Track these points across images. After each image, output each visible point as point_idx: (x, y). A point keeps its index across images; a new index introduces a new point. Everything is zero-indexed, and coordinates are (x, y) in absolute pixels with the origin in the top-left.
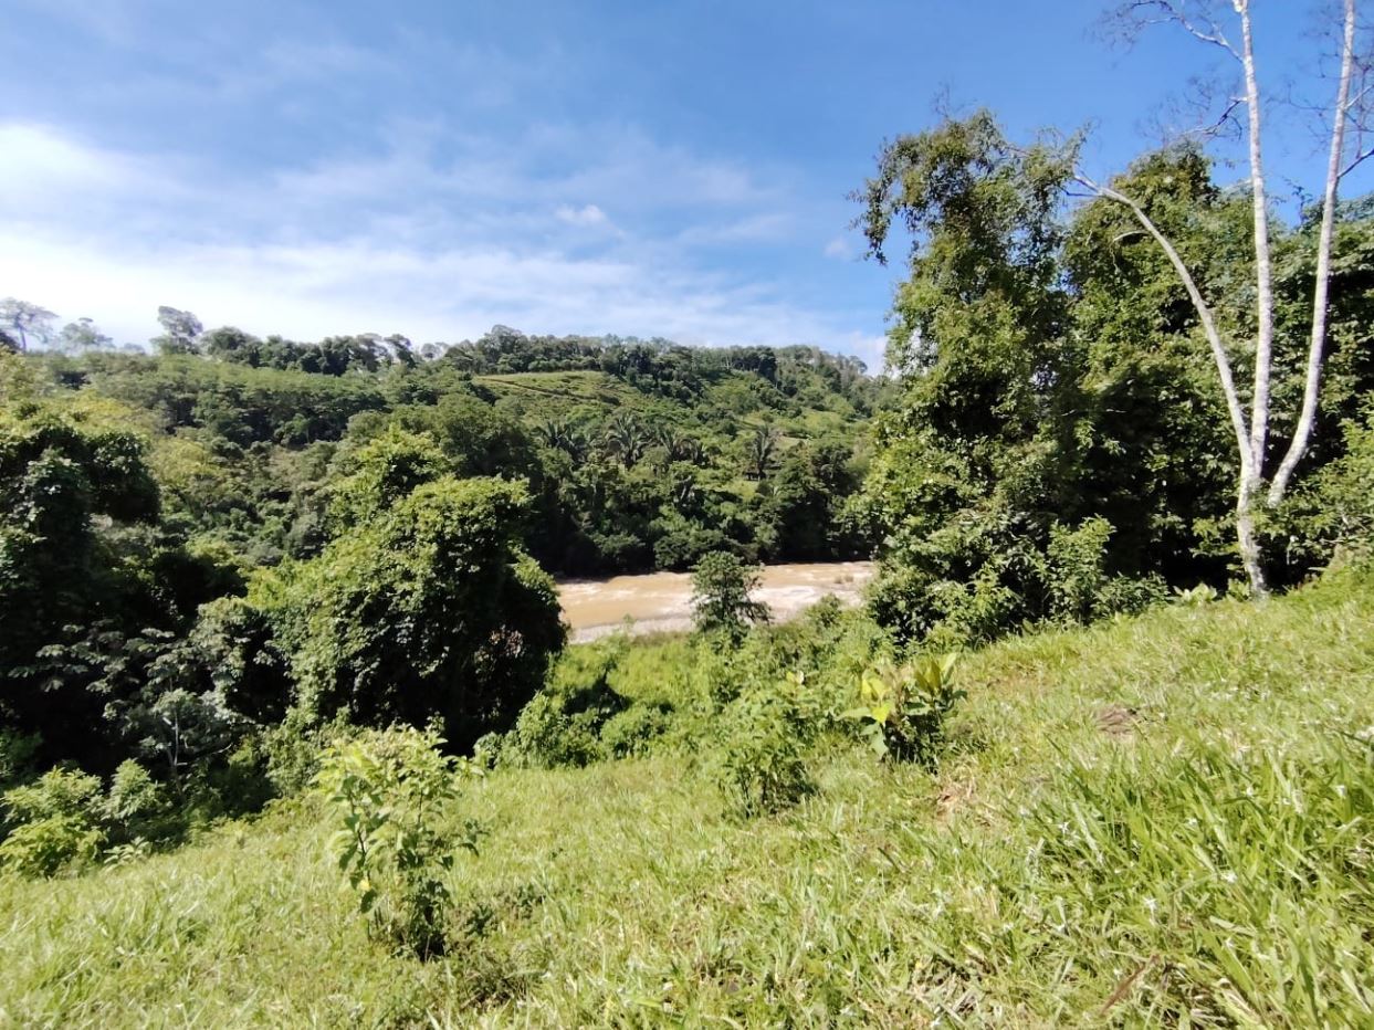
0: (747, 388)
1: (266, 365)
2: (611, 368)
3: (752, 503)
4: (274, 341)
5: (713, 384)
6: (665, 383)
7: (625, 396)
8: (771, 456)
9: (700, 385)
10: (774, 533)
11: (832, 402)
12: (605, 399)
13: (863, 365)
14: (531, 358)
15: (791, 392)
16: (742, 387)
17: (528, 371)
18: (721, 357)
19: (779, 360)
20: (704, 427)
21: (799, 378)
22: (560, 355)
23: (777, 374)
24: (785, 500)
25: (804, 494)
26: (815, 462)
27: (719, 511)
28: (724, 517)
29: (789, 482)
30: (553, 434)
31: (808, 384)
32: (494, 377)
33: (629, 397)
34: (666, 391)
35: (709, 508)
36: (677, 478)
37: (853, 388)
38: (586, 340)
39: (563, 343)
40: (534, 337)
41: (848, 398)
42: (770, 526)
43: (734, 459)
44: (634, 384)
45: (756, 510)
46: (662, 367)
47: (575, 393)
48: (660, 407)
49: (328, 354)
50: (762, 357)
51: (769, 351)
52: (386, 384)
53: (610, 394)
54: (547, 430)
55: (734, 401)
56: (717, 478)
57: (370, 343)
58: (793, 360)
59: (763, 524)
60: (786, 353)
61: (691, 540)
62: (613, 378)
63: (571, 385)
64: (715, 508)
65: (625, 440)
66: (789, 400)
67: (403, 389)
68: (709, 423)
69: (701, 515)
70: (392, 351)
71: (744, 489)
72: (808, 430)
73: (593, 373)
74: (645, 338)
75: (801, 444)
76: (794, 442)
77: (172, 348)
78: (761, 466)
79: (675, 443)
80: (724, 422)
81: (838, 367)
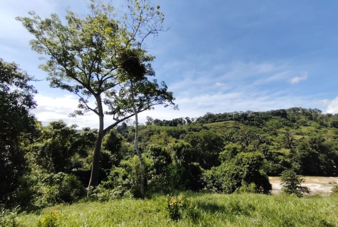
0: (278, 122)
1: (163, 125)
2: (236, 120)
3: (289, 156)
4: (164, 120)
5: (267, 121)
6: (252, 122)
7: (241, 126)
8: (293, 142)
9: (262, 122)
10: (299, 166)
11: (310, 123)
12: (235, 127)
13: (320, 111)
14: (216, 119)
15: (294, 121)
16: (276, 121)
17: (215, 122)
18: (268, 113)
19: (287, 112)
20: (266, 133)
21: (296, 117)
22: (223, 117)
23: (288, 117)
24: (301, 155)
25: (309, 153)
26: (310, 143)
27: (278, 158)
28: (280, 160)
29: (302, 149)
30: (226, 137)
31: (300, 118)
32: (208, 124)
33: (242, 127)
34: (253, 124)
35: (274, 157)
36: (262, 148)
37: (318, 118)
38: (229, 113)
39: (223, 115)
40: (216, 114)
41: (317, 122)
42: (297, 163)
43: (278, 142)
44: (243, 123)
45: (291, 158)
46: (250, 118)
47: (227, 126)
48: (251, 129)
49: (174, 122)
50: (282, 112)
51: (283, 110)
52: (185, 128)
53: (237, 126)
54: (225, 137)
55: (274, 125)
56: (275, 148)
57: (181, 119)
58: (293, 112)
59: (295, 163)
60: (290, 110)
61: (270, 167)
62: (237, 122)
63: (226, 125)
64: (276, 157)
65: (245, 138)
66: (294, 124)
67: (189, 129)
68: (268, 132)
69: (272, 159)
70: (186, 120)
71: (285, 151)
72: (303, 132)
73: (232, 121)
74: (245, 111)
75: (304, 138)
76: (301, 137)
77: (148, 123)
78: (290, 145)
79: (260, 139)
80: (272, 132)
81: (310, 113)
